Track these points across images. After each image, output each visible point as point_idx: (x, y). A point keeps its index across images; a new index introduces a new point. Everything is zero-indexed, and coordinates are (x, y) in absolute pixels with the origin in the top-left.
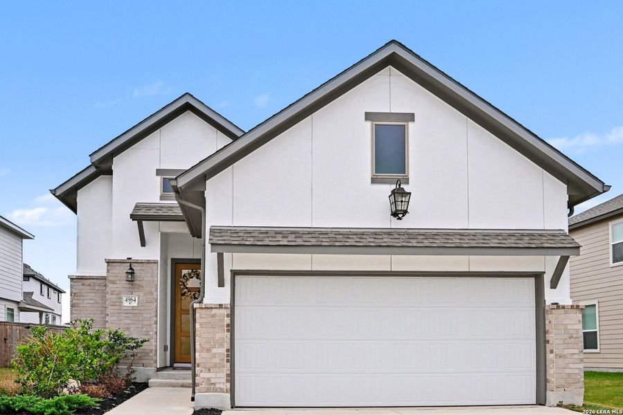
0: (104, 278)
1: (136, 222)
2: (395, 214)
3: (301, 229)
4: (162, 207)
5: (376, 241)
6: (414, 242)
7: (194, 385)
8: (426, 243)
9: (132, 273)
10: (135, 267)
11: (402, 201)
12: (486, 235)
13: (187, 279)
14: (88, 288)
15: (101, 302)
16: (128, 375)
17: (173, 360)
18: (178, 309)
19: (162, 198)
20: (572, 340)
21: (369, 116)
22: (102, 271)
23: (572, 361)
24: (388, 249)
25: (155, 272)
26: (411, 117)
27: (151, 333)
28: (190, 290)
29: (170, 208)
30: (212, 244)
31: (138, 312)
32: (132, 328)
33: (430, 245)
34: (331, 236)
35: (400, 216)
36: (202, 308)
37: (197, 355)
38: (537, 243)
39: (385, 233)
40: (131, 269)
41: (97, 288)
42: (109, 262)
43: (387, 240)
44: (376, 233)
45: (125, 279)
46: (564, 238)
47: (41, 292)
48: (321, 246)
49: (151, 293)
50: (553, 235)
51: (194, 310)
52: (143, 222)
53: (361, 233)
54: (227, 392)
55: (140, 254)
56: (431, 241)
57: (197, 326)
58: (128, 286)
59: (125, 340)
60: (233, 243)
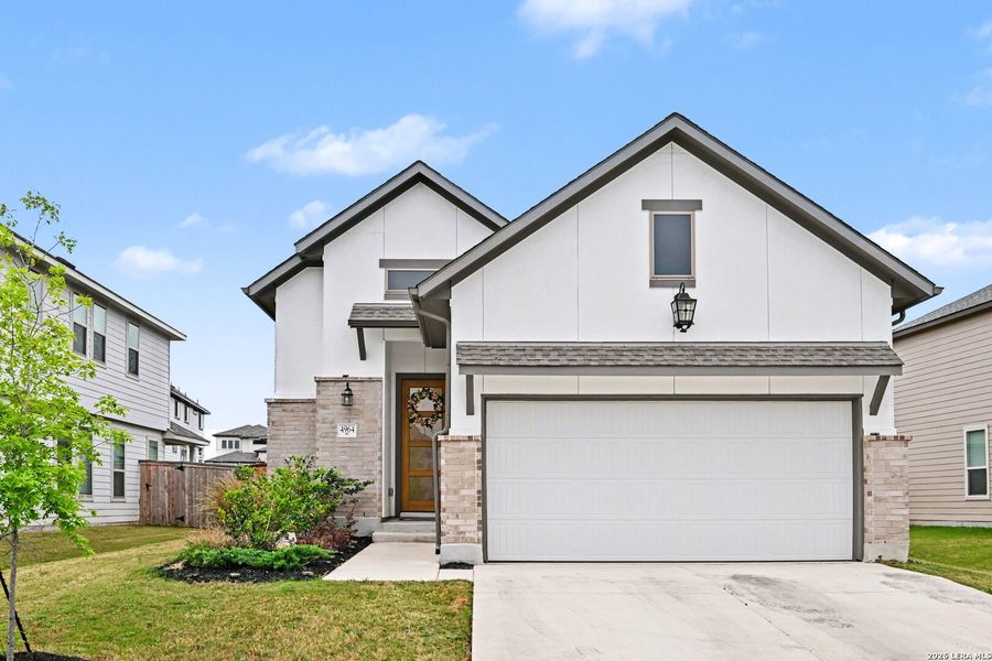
0: (312, 402)
1: (355, 329)
2: (679, 325)
3: (564, 345)
4: (387, 309)
5: (656, 359)
6: (700, 361)
7: (439, 533)
8: (715, 361)
9: (350, 395)
10: (354, 387)
11: (686, 310)
12: (790, 349)
13: (417, 401)
14: (291, 414)
15: (307, 432)
16: (349, 526)
17: (400, 508)
18: (405, 440)
19: (387, 297)
20: (895, 480)
21: (646, 205)
22: (310, 392)
23: (894, 505)
24: (670, 368)
25: (379, 392)
26: (698, 205)
27: (374, 472)
28: (420, 414)
29: (398, 310)
30: (460, 365)
31: (356, 445)
32: (350, 466)
33: (719, 363)
34: (602, 352)
35: (685, 327)
36: (447, 441)
37: (443, 497)
38: (850, 360)
39: (666, 348)
40: (348, 389)
41: (302, 414)
42: (318, 381)
43: (669, 358)
44: (656, 349)
45: (341, 402)
46: (885, 352)
47: (176, 414)
48: (589, 366)
49: (376, 421)
50: (871, 349)
51: (438, 444)
52: (364, 329)
53: (637, 349)
54: (478, 543)
55: (359, 370)
56: (721, 358)
57: (443, 462)
58: (344, 411)
59: (342, 482)
60: (485, 363)
